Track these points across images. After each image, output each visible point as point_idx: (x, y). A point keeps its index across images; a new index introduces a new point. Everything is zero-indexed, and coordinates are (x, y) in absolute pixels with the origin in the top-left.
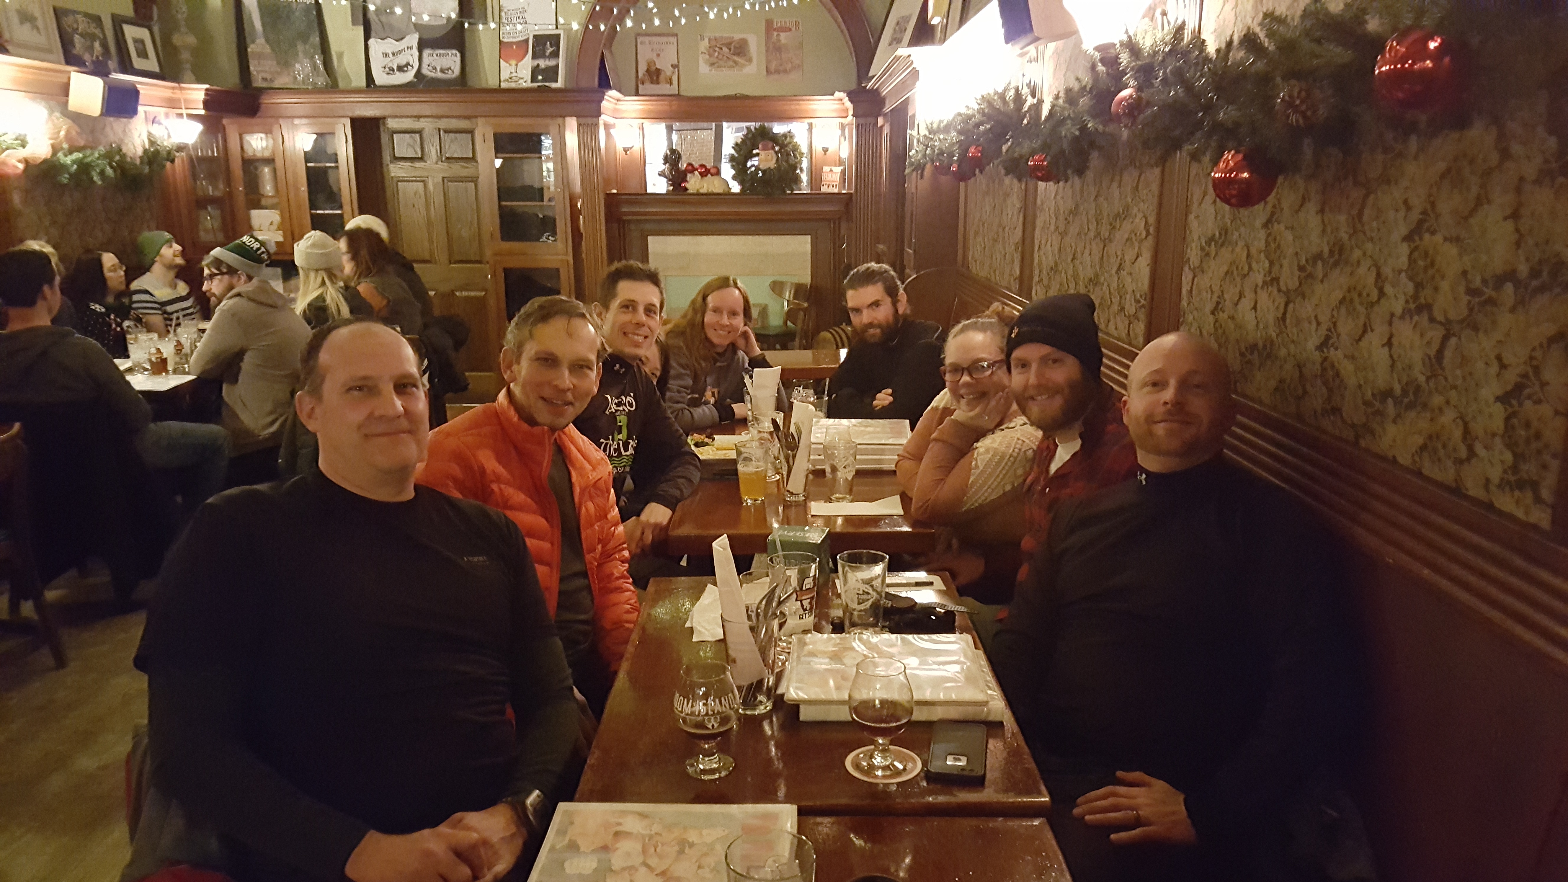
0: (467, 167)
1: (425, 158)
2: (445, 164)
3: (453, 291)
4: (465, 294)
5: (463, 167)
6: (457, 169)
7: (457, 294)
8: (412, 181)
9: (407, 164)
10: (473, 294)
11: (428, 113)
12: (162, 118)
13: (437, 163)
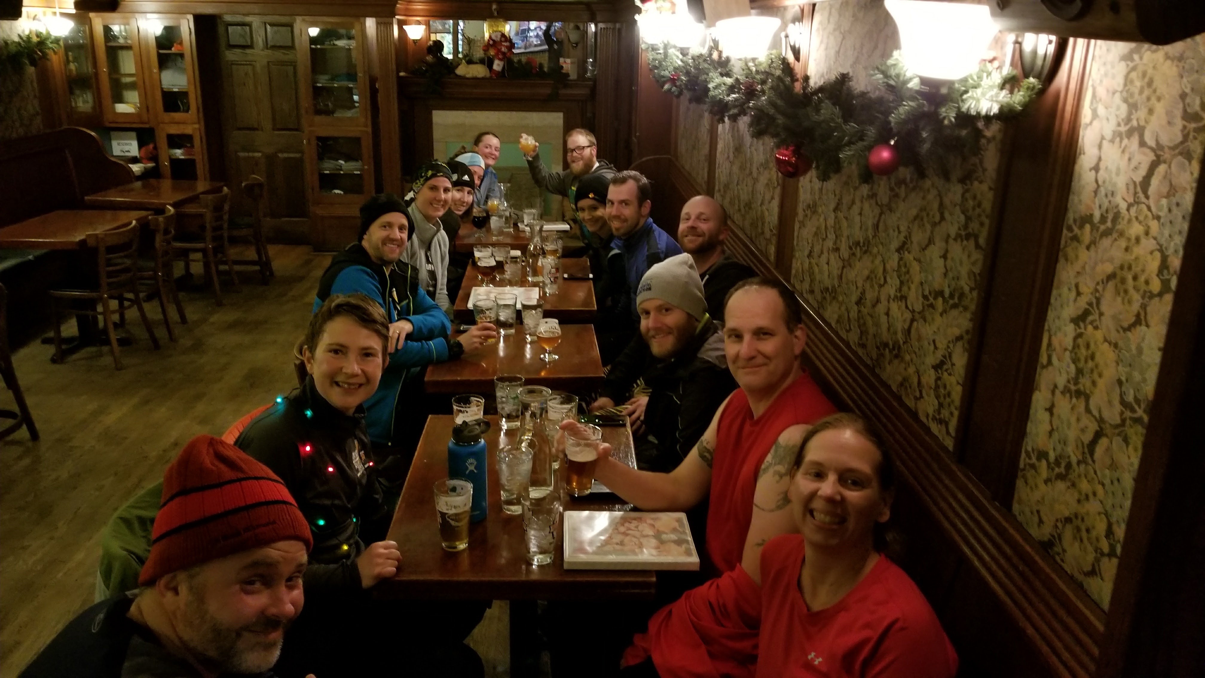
0: (288, 54)
1: (255, 46)
2: (270, 51)
3: (276, 153)
4: (286, 155)
5: (284, 54)
6: (279, 55)
7: (280, 155)
8: (243, 65)
9: (238, 51)
10: (292, 155)
11: (256, 11)
12: (40, 16)
13: (263, 50)
